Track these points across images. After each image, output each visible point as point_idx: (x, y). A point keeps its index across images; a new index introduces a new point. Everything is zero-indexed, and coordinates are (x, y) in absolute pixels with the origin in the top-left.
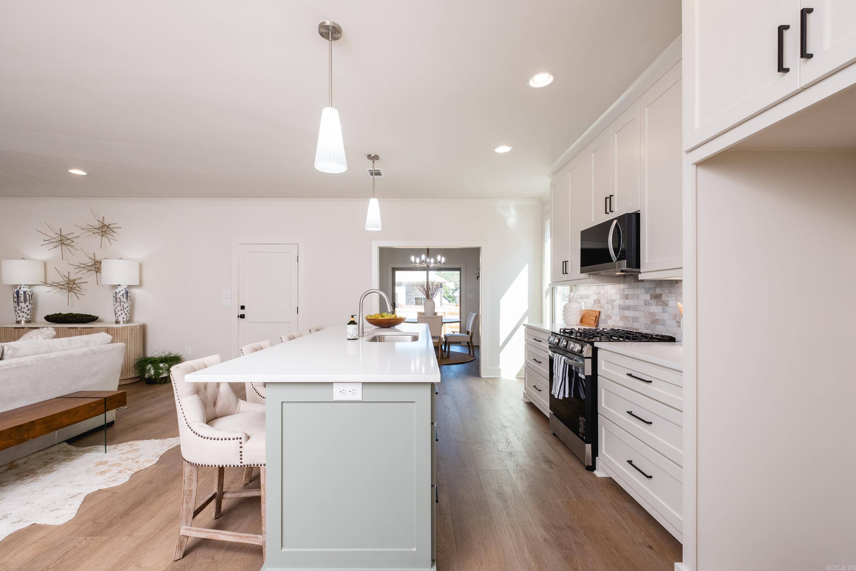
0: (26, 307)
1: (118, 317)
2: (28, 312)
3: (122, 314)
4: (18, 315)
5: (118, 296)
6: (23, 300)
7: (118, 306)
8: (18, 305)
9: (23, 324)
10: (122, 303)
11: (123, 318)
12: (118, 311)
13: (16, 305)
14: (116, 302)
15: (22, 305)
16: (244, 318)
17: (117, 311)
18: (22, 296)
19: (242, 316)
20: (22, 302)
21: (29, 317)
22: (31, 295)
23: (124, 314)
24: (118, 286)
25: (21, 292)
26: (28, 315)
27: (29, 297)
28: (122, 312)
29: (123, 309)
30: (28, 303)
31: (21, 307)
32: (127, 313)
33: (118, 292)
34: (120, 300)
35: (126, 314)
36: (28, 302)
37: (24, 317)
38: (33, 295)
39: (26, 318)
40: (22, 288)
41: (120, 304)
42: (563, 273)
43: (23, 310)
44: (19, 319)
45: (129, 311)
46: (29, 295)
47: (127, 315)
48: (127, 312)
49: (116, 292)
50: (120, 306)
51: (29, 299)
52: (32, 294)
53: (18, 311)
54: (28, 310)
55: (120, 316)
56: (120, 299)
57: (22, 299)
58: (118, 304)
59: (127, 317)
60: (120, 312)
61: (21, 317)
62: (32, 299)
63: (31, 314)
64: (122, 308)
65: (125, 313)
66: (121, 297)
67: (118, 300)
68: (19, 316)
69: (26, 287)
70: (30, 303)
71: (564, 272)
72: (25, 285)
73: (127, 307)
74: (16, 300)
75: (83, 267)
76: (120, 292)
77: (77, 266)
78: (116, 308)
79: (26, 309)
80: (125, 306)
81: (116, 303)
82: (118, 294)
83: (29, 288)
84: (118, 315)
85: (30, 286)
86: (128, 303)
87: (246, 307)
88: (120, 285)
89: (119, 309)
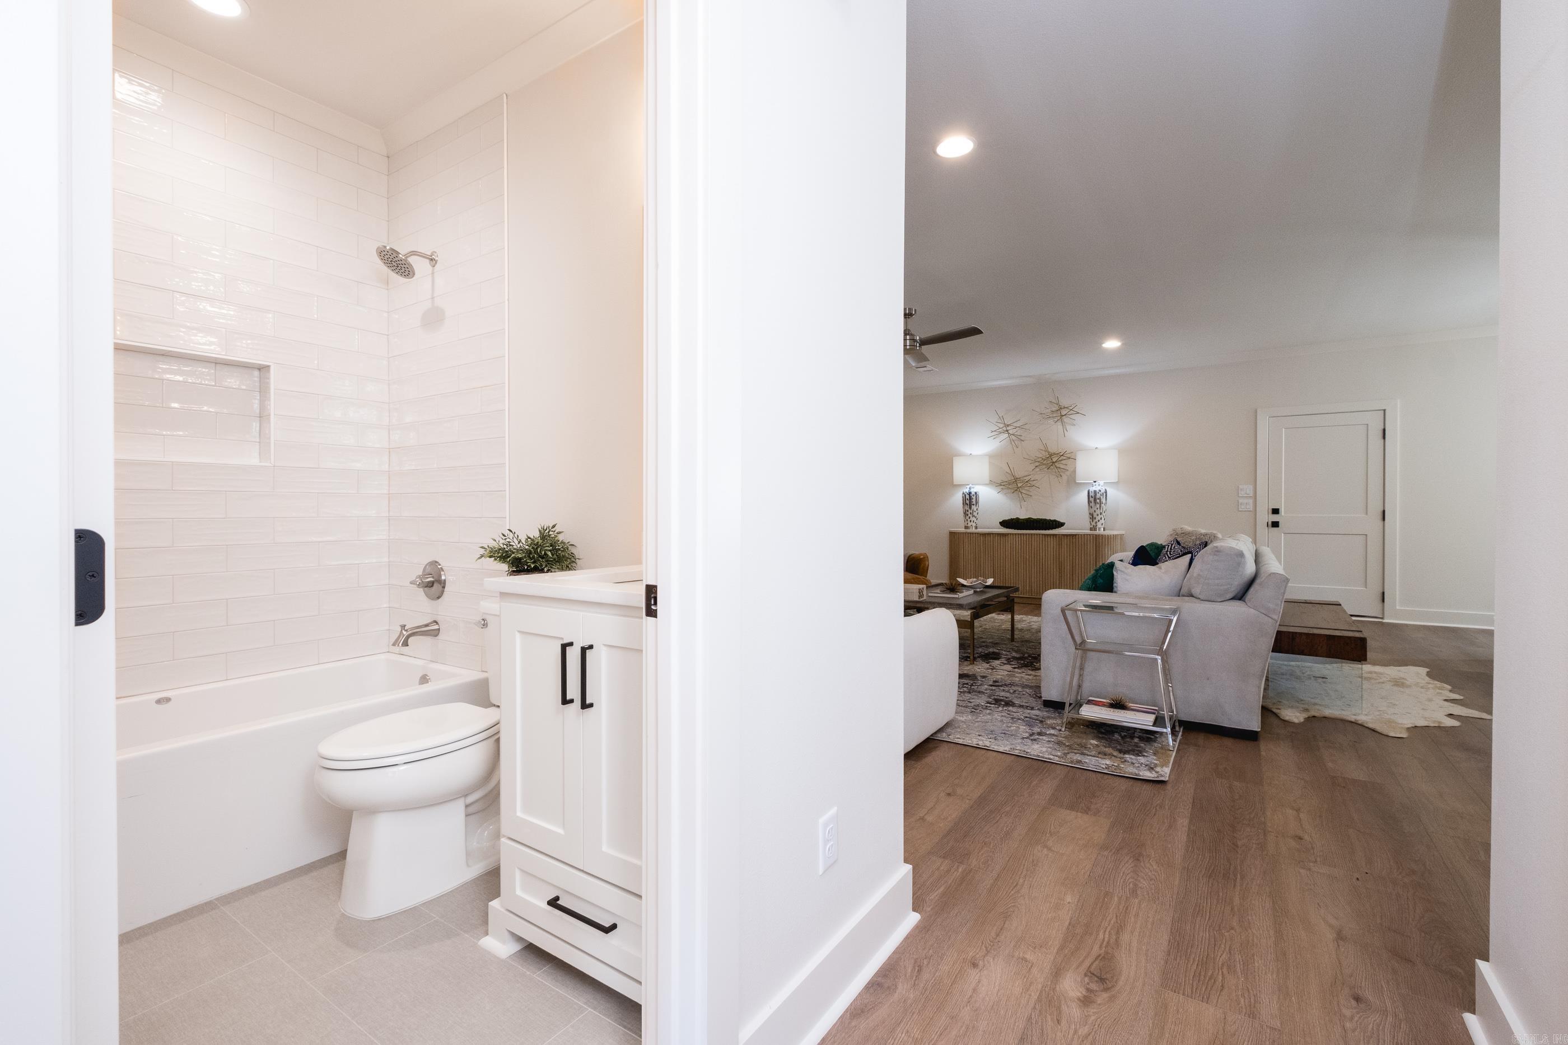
1: (1096, 523)
3: (1101, 519)
4: (969, 520)
5: (1098, 496)
6: (974, 503)
7: (1097, 509)
8: (970, 508)
9: (973, 530)
11: (1102, 524)
12: (1098, 515)
13: (967, 508)
15: (974, 507)
16: (1278, 526)
17: (1095, 515)
19: (1275, 524)
20: (974, 505)
24: (1094, 484)
26: (977, 519)
29: (1103, 512)
31: (973, 510)
33: (1098, 491)
34: (1100, 501)
35: (1105, 519)
37: (974, 522)
40: (972, 489)
41: (1100, 506)
43: (974, 513)
46: (978, 497)
49: (1095, 492)
50: (1100, 509)
52: (980, 495)
53: (969, 515)
55: (1099, 521)
56: (1100, 499)
57: (974, 500)
58: (1098, 506)
64: (1101, 511)
67: (1098, 501)
68: (971, 521)
69: (975, 487)
74: (968, 502)
76: (1100, 491)
77: (1032, 460)
78: (1095, 512)
79: (977, 512)
80: (1104, 509)
81: (1096, 505)
84: (1097, 520)
87: (1282, 511)
88: (1095, 482)
89: (1098, 512)
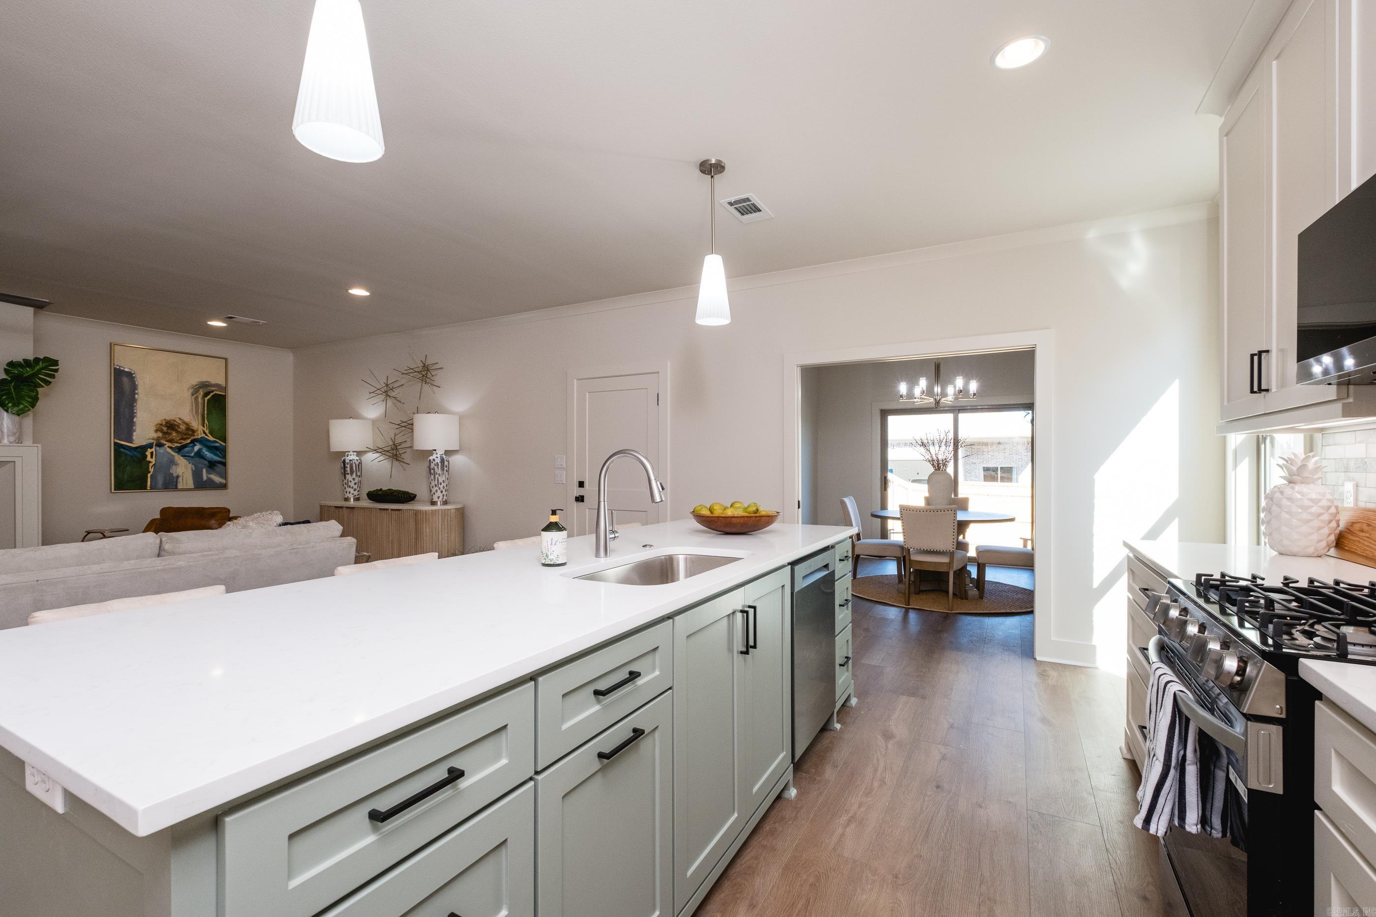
0: (352, 481)
2: (355, 487)
3: (436, 491)
5: (432, 465)
6: (349, 472)
7: (432, 480)
8: (345, 478)
9: (352, 502)
10: (437, 476)
11: (438, 498)
12: (433, 487)
13: (342, 478)
14: (430, 474)
15: (349, 477)
16: (582, 501)
18: (348, 466)
19: (580, 499)
20: (348, 474)
21: (356, 493)
22: (359, 465)
23: (439, 491)
24: (434, 452)
25: (347, 461)
26: (355, 490)
27: (356, 467)
28: (437, 488)
29: (438, 484)
30: (354, 476)
31: (348, 480)
32: (444, 490)
33: (432, 460)
34: (434, 472)
35: (442, 492)
36: (355, 473)
37: (351, 493)
38: (360, 465)
39: (353, 494)
40: (349, 456)
41: (435, 478)
42: (1252, 392)
43: (350, 483)
44: (346, 497)
45: (445, 488)
46: (356, 465)
47: (444, 492)
48: (444, 488)
49: (430, 461)
50: (435, 480)
51: (356, 470)
52: (359, 463)
54: (355, 484)
55: (434, 494)
56: (434, 469)
57: (348, 469)
58: (432, 477)
59: (443, 495)
60: (435, 489)
61: (348, 492)
62: (359, 469)
63: (358, 489)
64: (436, 483)
65: (441, 489)
66: (436, 467)
67: (432, 471)
68: (346, 492)
69: (354, 455)
70: (356, 475)
71: (1256, 389)
72: (354, 452)
73: (443, 481)
75: (404, 427)
76: (434, 460)
77: (398, 425)
79: (353, 482)
80: (441, 481)
81: (430, 476)
82: (432, 463)
83: (357, 456)
84: (432, 493)
85: (359, 453)
86: (444, 475)
87: (586, 484)
88: (435, 450)
89: (433, 484)
